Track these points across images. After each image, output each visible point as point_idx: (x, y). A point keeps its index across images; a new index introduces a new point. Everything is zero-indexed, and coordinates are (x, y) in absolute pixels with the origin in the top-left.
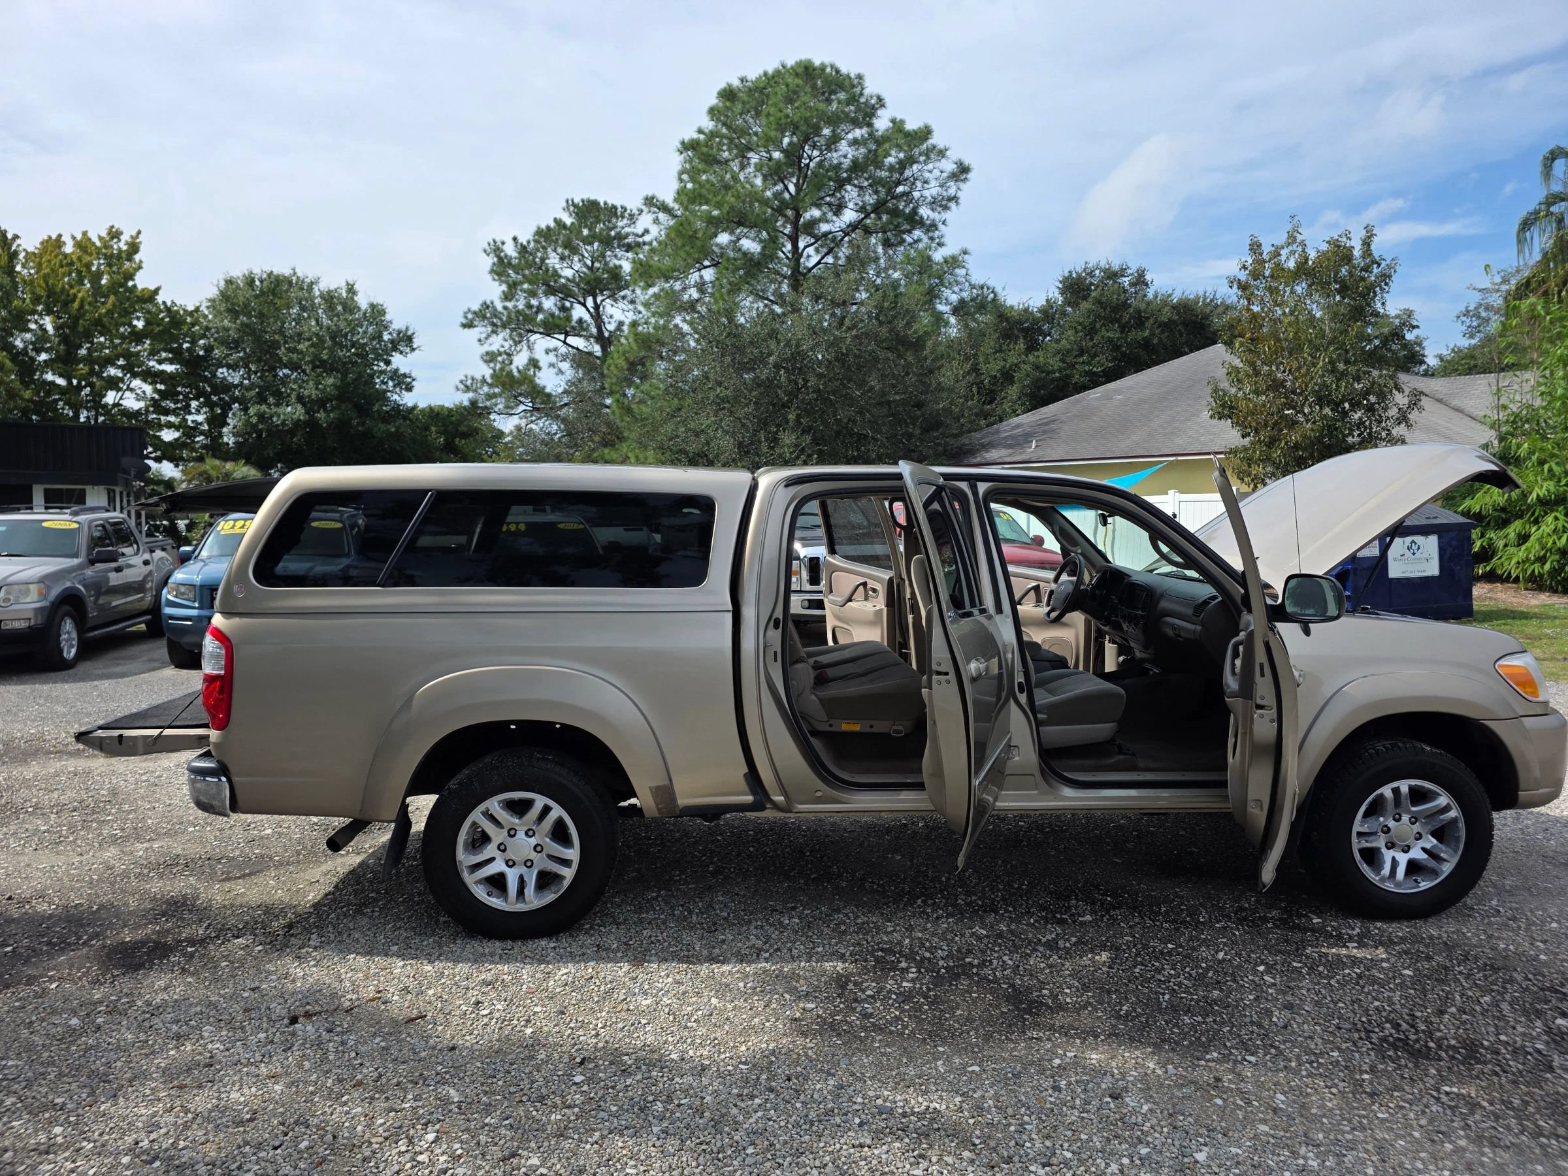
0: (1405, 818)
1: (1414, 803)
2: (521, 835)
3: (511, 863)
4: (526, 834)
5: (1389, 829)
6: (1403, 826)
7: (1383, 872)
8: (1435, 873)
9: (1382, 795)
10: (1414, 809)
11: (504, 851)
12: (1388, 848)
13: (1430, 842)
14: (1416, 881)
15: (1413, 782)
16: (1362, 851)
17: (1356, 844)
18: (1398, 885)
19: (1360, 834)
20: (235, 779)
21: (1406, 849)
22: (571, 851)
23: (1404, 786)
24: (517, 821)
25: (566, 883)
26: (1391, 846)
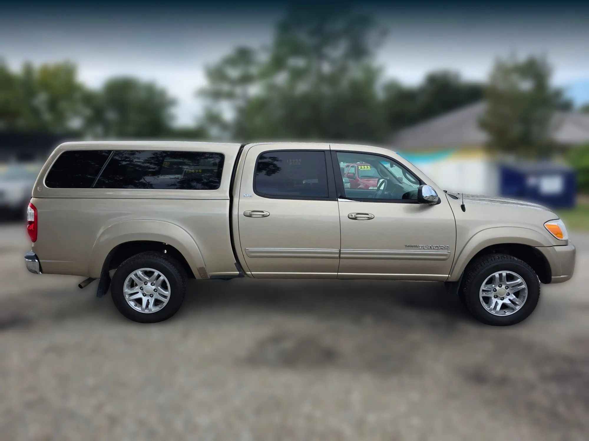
0: (503, 286)
1: (508, 281)
2: (149, 284)
3: (144, 295)
4: (151, 284)
5: (496, 290)
6: (501, 289)
7: (491, 307)
8: (513, 309)
9: (494, 276)
10: (508, 283)
11: (142, 290)
12: (495, 298)
13: (513, 297)
14: (505, 312)
15: (508, 272)
16: (483, 298)
17: (481, 295)
18: (497, 312)
19: (483, 291)
20: (40, 261)
21: (502, 299)
22: (167, 293)
23: (504, 273)
24: (148, 279)
25: (165, 304)
26: (496, 297)
